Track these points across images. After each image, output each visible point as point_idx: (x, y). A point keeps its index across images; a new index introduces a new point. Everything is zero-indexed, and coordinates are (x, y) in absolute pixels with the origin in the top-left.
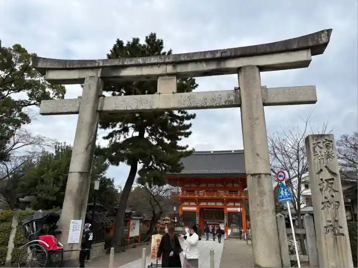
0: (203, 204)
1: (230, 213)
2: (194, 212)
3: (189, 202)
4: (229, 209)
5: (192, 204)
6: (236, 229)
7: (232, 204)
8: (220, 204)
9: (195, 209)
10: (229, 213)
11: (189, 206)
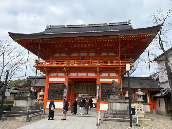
0: (73, 75)
1: (103, 84)
2: (61, 84)
3: (58, 73)
4: (102, 80)
5: (60, 74)
6: (118, 104)
7: (106, 74)
8: (92, 75)
9: (63, 80)
10: (101, 84)
11: (57, 77)
